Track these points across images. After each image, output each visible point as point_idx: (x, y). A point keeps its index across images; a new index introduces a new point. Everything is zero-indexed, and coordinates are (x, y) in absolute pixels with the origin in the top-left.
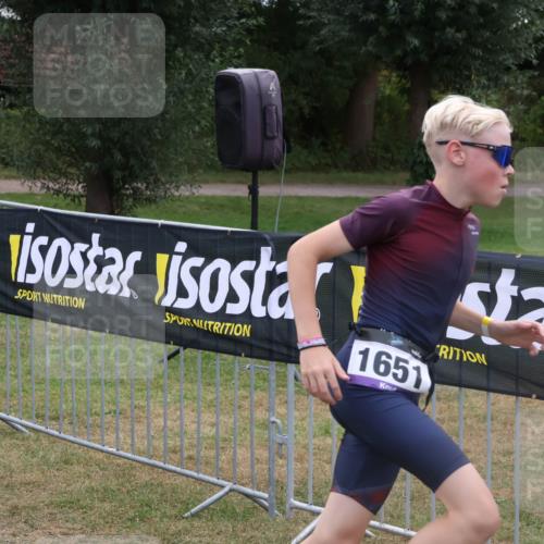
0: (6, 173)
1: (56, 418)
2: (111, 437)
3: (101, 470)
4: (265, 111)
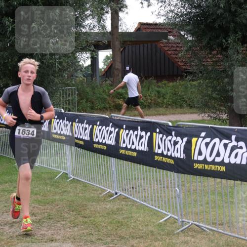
0: (191, 111)
1: (222, 224)
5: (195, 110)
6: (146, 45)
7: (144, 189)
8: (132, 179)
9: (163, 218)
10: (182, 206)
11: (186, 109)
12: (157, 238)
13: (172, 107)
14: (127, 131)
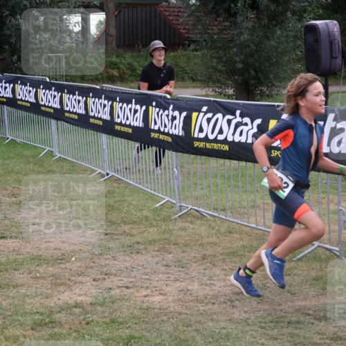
0: (194, 85)
1: (224, 210)
2: (253, 219)
3: (249, 236)
4: (331, 43)
5: (198, 84)
6: (144, 9)
7: (139, 170)
8: (126, 159)
9: (159, 202)
10: (180, 189)
11: (189, 83)
12: (152, 224)
14: (121, 104)
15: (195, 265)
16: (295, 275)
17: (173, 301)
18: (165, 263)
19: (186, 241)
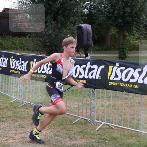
0: (28, 52)
4: (88, 34)
7: (4, 87)
9: (13, 100)
12: (9, 109)
13: (19, 49)
15: (28, 127)
16: (72, 130)
17: (18, 142)
18: (15, 126)
19: (24, 117)
